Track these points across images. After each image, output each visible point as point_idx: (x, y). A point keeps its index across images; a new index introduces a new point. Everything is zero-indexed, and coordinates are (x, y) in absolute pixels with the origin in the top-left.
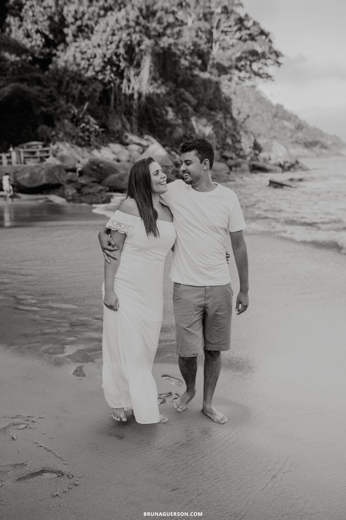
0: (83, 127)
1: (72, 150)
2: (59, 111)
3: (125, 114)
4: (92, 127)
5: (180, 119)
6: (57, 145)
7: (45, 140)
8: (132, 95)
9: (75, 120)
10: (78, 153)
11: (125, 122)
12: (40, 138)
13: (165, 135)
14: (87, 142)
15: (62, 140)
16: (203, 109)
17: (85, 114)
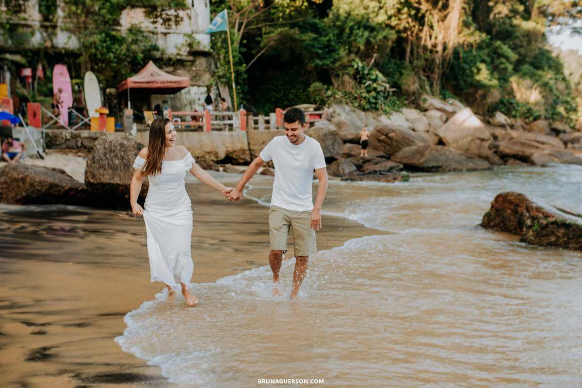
0: (369, 85)
1: (353, 114)
2: (338, 64)
3: (424, 71)
4: (381, 86)
5: (495, 78)
6: (334, 108)
7: (319, 103)
8: (435, 46)
9: (358, 76)
10: (361, 119)
11: (424, 81)
12: (312, 100)
13: (476, 99)
14: (374, 106)
15: (339, 102)
16: (526, 67)
17: (371, 69)
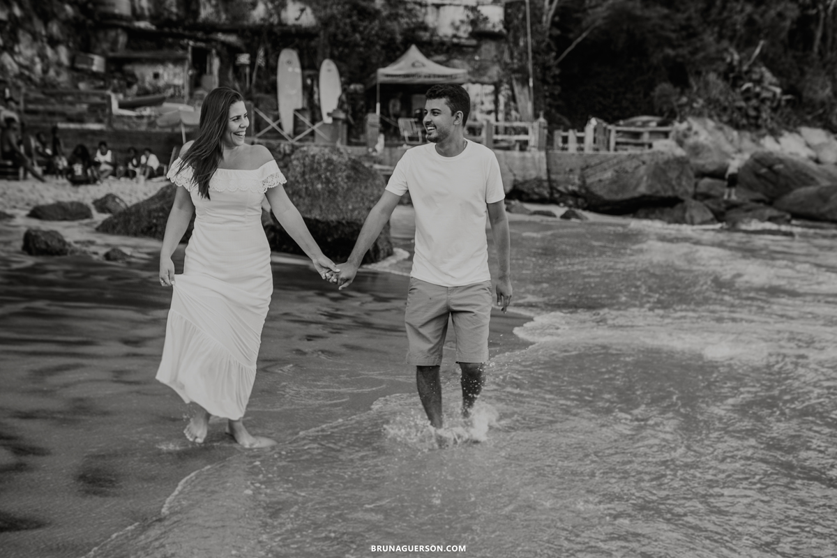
0: (748, 90)
1: (719, 134)
2: (701, 55)
4: (768, 90)
6: (689, 123)
7: (666, 114)
9: (731, 75)
10: (731, 142)
12: (657, 111)
14: (752, 121)
15: (699, 115)
17: (754, 64)
